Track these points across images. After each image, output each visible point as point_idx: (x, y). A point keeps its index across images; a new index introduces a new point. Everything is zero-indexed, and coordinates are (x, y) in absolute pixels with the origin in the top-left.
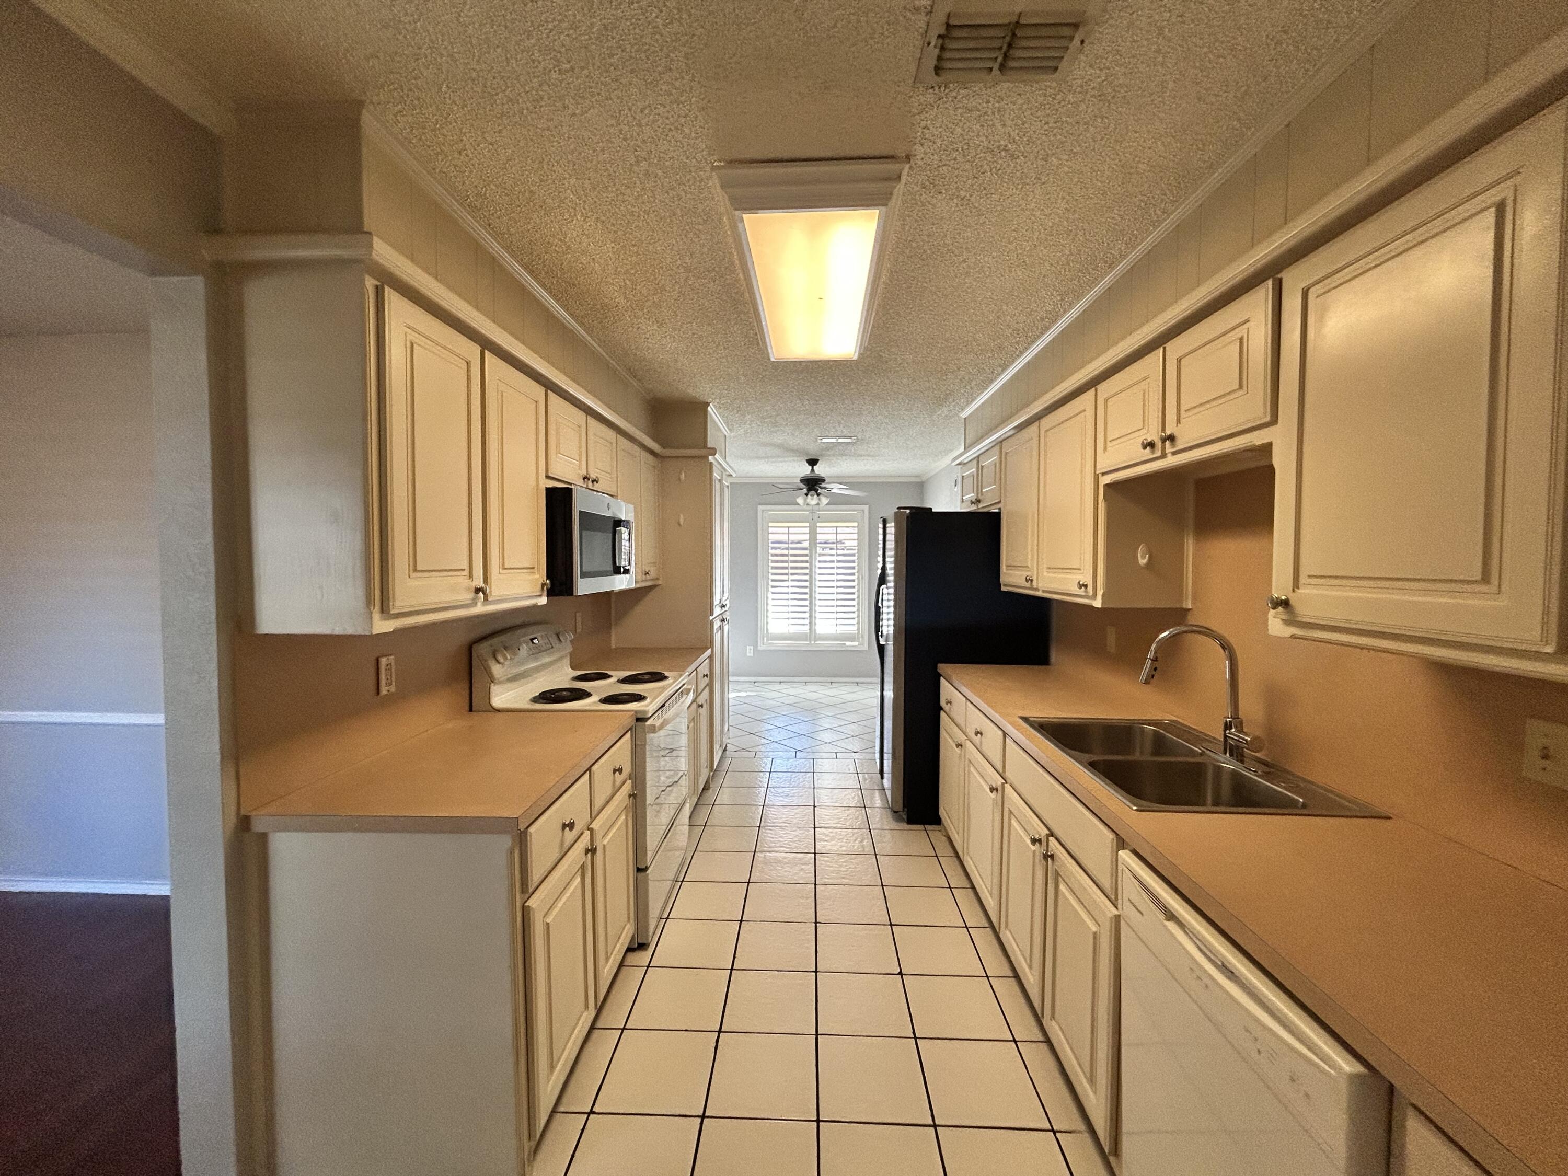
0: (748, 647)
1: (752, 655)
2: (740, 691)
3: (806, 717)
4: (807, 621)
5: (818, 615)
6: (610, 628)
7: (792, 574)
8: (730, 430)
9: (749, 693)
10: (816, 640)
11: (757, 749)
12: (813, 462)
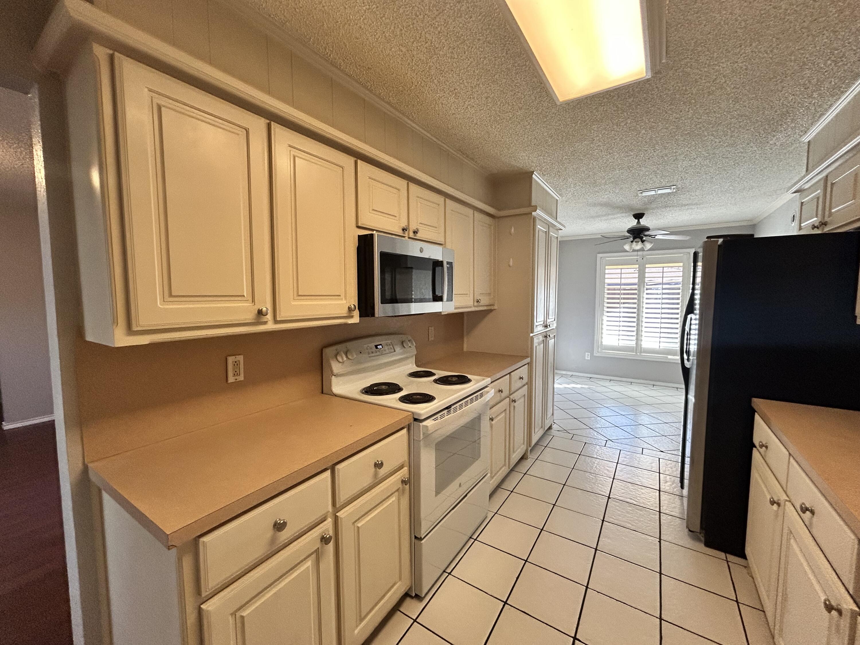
0: (586, 353)
1: (589, 359)
2: (577, 384)
3: (624, 411)
4: (634, 338)
5: (644, 334)
6: (462, 337)
7: (624, 303)
8: (560, 195)
9: (583, 386)
10: (641, 352)
11: (574, 432)
12: (638, 216)
